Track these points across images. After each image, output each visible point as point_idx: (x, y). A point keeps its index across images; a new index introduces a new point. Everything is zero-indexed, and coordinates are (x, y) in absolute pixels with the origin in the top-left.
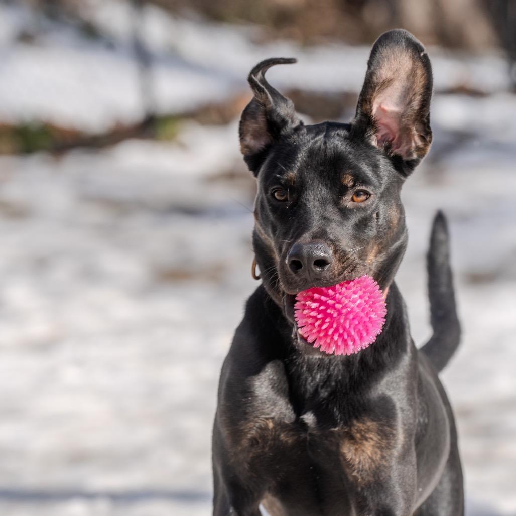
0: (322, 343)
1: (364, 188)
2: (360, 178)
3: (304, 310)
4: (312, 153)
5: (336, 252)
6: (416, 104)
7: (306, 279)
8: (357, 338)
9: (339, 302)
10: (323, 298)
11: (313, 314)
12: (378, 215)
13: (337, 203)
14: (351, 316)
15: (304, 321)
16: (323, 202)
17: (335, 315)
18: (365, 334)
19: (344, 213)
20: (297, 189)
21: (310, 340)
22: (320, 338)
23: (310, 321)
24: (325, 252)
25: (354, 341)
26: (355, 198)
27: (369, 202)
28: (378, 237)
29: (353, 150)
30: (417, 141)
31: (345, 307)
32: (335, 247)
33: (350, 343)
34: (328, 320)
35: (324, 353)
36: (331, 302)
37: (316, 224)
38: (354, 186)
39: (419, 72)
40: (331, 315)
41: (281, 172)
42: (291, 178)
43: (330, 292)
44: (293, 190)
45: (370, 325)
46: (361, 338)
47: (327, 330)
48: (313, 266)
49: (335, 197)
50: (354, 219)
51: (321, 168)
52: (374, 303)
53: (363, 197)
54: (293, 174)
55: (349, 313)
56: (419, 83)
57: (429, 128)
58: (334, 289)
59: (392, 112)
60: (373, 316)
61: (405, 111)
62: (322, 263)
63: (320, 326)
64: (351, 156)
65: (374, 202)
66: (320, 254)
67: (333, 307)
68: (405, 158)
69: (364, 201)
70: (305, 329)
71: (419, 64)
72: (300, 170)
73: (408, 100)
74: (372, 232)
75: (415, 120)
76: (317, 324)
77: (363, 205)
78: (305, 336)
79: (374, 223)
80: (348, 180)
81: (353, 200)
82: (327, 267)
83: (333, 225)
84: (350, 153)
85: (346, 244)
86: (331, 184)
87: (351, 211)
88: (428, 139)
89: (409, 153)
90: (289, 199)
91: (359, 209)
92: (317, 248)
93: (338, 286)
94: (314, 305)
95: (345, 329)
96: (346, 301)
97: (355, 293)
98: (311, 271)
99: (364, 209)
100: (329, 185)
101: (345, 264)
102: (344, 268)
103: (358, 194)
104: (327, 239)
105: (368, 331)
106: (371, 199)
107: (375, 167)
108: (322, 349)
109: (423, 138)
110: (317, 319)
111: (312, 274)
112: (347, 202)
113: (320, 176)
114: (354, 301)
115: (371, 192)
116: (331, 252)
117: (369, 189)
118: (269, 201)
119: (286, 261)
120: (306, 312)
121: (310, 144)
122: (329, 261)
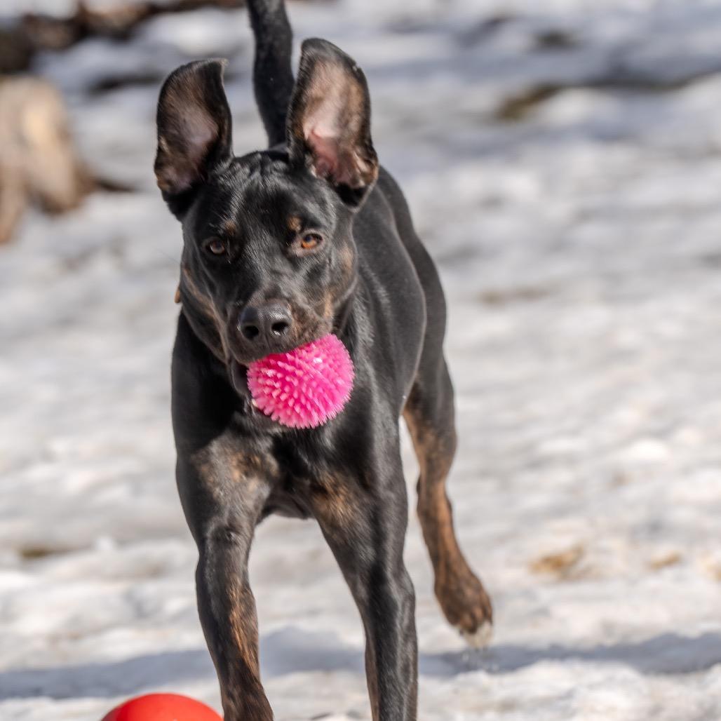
0: (281, 415)
1: (313, 231)
2: (308, 222)
3: (258, 378)
4: (250, 196)
5: (293, 311)
6: (354, 125)
7: (264, 346)
8: (322, 408)
9: (300, 368)
10: (280, 364)
11: (269, 382)
12: (330, 260)
13: (285, 252)
14: (314, 384)
15: (259, 391)
16: (270, 254)
17: (296, 383)
18: (330, 403)
19: (294, 262)
20: (239, 240)
21: (266, 412)
22: (279, 410)
23: (267, 391)
24: (284, 313)
25: (318, 411)
26: (304, 244)
27: (321, 247)
28: (332, 284)
29: (296, 187)
30: (362, 166)
31: (307, 373)
32: (292, 304)
33: (315, 414)
34: (287, 389)
35: (284, 426)
36: (289, 368)
37: (266, 281)
38: (302, 230)
39: (354, 89)
40: (290, 384)
41: (217, 221)
42: (230, 227)
43: (289, 357)
44: (233, 241)
45: (336, 393)
46: (327, 407)
47: (286, 401)
48: (271, 331)
49: (282, 245)
50: (305, 269)
51: (262, 211)
52: (339, 367)
53: (313, 242)
54: (230, 222)
55: (311, 380)
56: (356, 101)
57: (372, 149)
58: (293, 354)
59: (328, 139)
60: (340, 382)
61: (342, 135)
62: (280, 326)
63: (278, 397)
64: (295, 195)
65: (326, 246)
66: (278, 316)
67: (293, 374)
68: (352, 187)
69: (314, 246)
70: (261, 400)
71: (352, 80)
72: (239, 217)
73: (344, 121)
74: (326, 280)
75: (356, 143)
76: (275, 394)
77: (314, 251)
78: (261, 407)
79: (327, 271)
80: (295, 224)
81: (302, 246)
82: (286, 330)
83: (285, 279)
84: (294, 191)
85: (301, 299)
86: (276, 230)
87: (301, 259)
88: (373, 162)
89: (355, 181)
90: (229, 252)
91: (311, 256)
92: (274, 310)
93: (297, 350)
94: (270, 373)
95: (307, 399)
96: (307, 367)
97: (317, 356)
98: (269, 337)
99: (316, 256)
100: (274, 231)
101: (305, 325)
102: (304, 330)
103: (307, 239)
104: (282, 297)
105: (333, 399)
106: (323, 243)
107: (322, 203)
108: (281, 422)
109: (367, 162)
110: (274, 388)
111: (270, 339)
112: (297, 249)
113: (263, 222)
114: (316, 366)
115: (322, 235)
116: (289, 313)
117: (320, 233)
118: (203, 255)
119: (239, 328)
120: (261, 381)
121: (245, 186)
122: (288, 322)
